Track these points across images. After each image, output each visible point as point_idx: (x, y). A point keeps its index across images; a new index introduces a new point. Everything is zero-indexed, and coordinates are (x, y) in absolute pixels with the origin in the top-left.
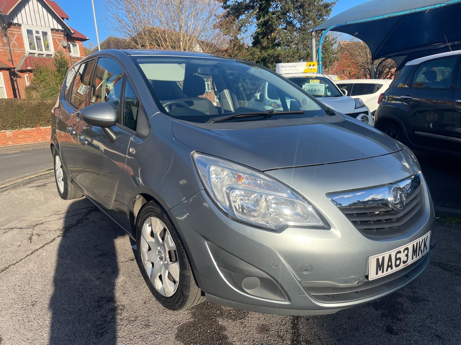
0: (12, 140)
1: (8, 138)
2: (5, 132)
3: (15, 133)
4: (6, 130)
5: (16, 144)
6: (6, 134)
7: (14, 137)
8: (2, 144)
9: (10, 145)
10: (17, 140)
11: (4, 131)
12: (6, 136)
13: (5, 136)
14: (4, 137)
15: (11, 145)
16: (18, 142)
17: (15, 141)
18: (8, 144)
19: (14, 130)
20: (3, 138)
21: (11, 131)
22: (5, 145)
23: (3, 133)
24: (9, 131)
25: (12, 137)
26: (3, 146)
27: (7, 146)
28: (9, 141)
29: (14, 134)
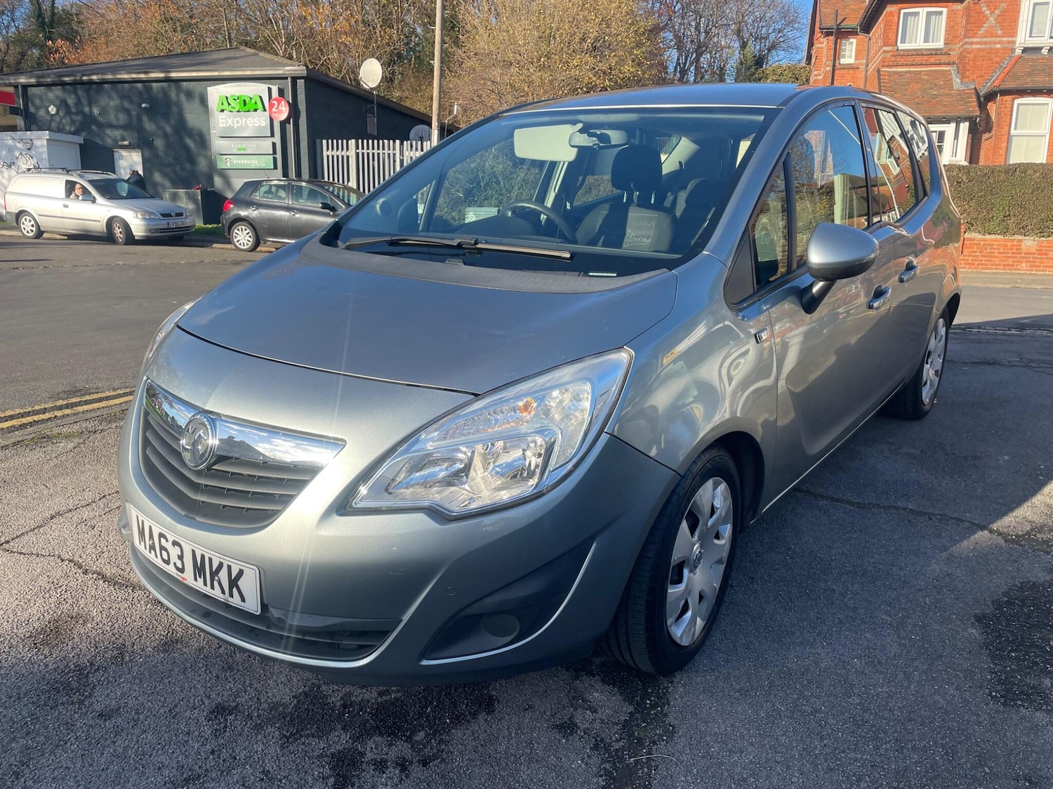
0: (1031, 260)
1: (1023, 255)
2: (1020, 241)
3: (1045, 244)
4: (1025, 236)
5: (1036, 270)
6: (1021, 245)
7: (1038, 254)
8: (1004, 265)
9: (1022, 270)
10: (1041, 263)
11: (1020, 237)
12: (1020, 249)
13: (1017, 249)
14: (1015, 251)
15: (1022, 272)
16: (1044, 267)
17: (1037, 264)
18: (1019, 267)
19: (1044, 239)
20: (1012, 253)
21: (1037, 239)
22: (1009, 269)
23: (1015, 243)
24: (1032, 238)
25: (1034, 254)
26: (1003, 271)
27: (1013, 272)
28: (1022, 262)
29: (1041, 246)
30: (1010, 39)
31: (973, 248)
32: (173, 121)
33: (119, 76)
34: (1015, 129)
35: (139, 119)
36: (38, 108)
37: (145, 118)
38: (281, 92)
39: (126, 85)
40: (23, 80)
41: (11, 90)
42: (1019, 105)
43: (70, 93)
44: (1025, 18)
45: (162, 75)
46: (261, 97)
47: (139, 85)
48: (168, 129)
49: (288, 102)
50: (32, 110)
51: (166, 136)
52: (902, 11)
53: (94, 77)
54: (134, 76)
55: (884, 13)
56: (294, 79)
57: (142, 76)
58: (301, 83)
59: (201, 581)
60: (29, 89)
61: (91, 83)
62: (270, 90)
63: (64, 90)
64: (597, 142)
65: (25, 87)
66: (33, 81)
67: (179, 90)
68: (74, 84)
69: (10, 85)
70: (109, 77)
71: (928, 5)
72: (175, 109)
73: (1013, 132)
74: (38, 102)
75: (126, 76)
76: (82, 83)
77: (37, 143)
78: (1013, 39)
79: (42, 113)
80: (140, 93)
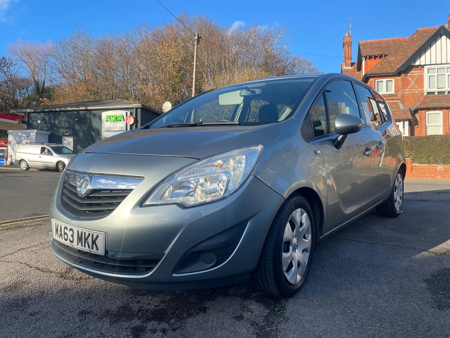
0: (442, 174)
1: (438, 172)
2: (436, 166)
3: (447, 168)
4: (438, 164)
5: (444, 179)
6: (436, 168)
7: (444, 172)
8: (431, 177)
9: (439, 178)
10: (446, 175)
11: (436, 165)
12: (437, 170)
13: (435, 170)
14: (434, 171)
15: (439, 179)
16: (448, 177)
17: (445, 176)
18: (437, 177)
19: (446, 165)
20: (433, 171)
21: (443, 165)
22: (433, 178)
23: (434, 167)
24: (441, 165)
25: (443, 172)
26: (431, 179)
27: (435, 179)
28: (438, 175)
29: (445, 168)
30: (421, 89)
31: (417, 170)
32: (87, 126)
33: (67, 109)
34: (428, 123)
35: (74, 125)
36: (33, 121)
37: (76, 125)
38: (131, 114)
39: (70, 112)
40: (28, 111)
41: (23, 114)
42: (428, 114)
43: (47, 115)
44: (426, 81)
45: (84, 108)
46: (123, 116)
47: (75, 112)
48: (85, 128)
49: (134, 117)
50: (31, 122)
51: (84, 131)
52: (376, 81)
53: (57, 109)
54: (73, 109)
55: (369, 81)
56: (137, 109)
57: (77, 109)
58: (139, 110)
59: (80, 244)
60: (30, 114)
61: (56, 111)
62: (127, 113)
63: (45, 114)
64: (251, 94)
65: (29, 113)
66: (32, 111)
67: (91, 114)
68: (48, 112)
69: (23, 112)
70: (63, 109)
71: (386, 78)
72: (88, 121)
73: (427, 125)
74: (33, 119)
75: (70, 109)
76: (52, 112)
77: (31, 134)
78: (423, 89)
79: (35, 123)
80: (75, 115)
